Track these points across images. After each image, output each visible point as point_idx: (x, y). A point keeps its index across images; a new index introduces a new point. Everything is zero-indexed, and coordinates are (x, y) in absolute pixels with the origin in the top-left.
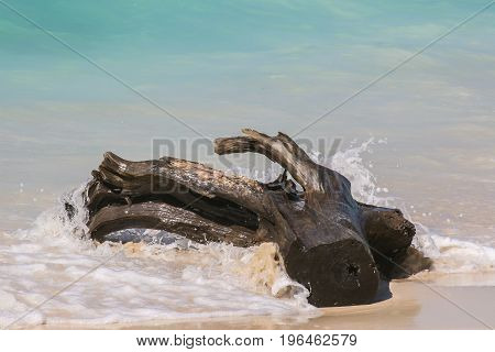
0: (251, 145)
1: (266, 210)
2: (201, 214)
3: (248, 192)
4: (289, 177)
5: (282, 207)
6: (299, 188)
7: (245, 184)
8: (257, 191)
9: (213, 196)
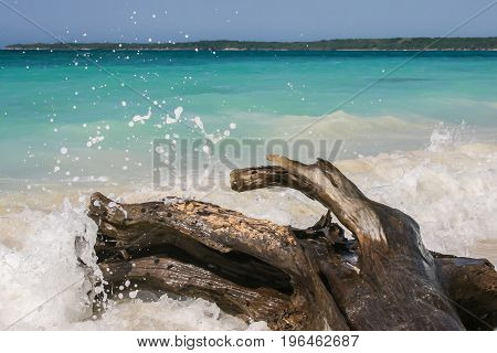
0: (279, 177)
1: (300, 271)
2: (217, 272)
3: (275, 244)
4: (335, 220)
5: (325, 265)
6: (348, 235)
7: (272, 232)
8: (288, 244)
9: (227, 250)
